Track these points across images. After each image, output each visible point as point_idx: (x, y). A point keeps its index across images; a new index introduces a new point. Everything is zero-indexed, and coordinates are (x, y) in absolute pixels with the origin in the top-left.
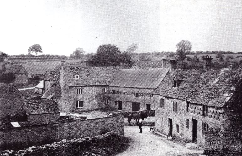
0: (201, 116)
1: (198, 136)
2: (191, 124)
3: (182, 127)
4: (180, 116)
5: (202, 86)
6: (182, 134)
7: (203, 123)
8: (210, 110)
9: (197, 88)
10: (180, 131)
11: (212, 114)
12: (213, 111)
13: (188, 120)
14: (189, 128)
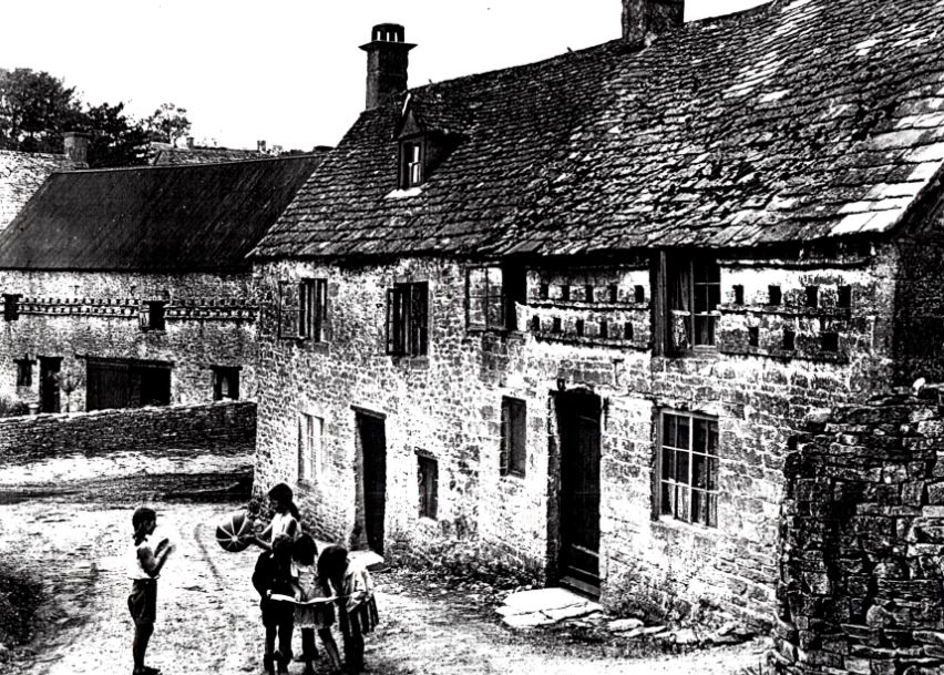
0: (646, 357)
1: (605, 525)
2: (544, 435)
3: (463, 465)
4: (446, 387)
5: (632, 138)
6: (461, 526)
7: (657, 410)
8: (739, 290)
9: (588, 158)
10: (445, 498)
11: (756, 322)
12: (774, 292)
13: (514, 409)
14: (522, 474)
